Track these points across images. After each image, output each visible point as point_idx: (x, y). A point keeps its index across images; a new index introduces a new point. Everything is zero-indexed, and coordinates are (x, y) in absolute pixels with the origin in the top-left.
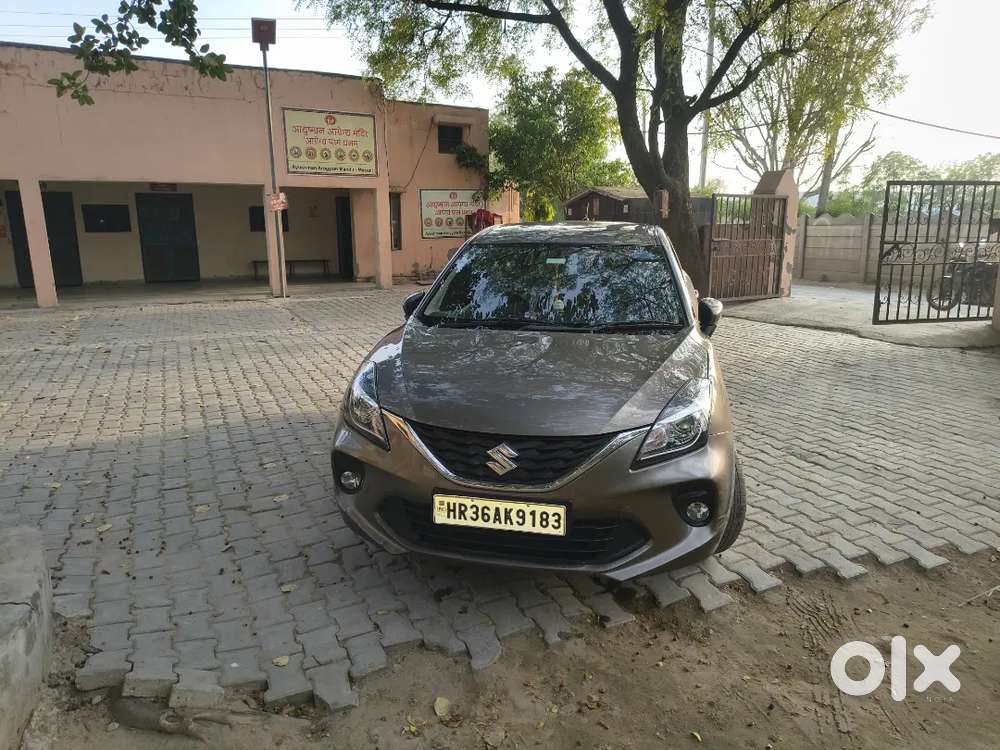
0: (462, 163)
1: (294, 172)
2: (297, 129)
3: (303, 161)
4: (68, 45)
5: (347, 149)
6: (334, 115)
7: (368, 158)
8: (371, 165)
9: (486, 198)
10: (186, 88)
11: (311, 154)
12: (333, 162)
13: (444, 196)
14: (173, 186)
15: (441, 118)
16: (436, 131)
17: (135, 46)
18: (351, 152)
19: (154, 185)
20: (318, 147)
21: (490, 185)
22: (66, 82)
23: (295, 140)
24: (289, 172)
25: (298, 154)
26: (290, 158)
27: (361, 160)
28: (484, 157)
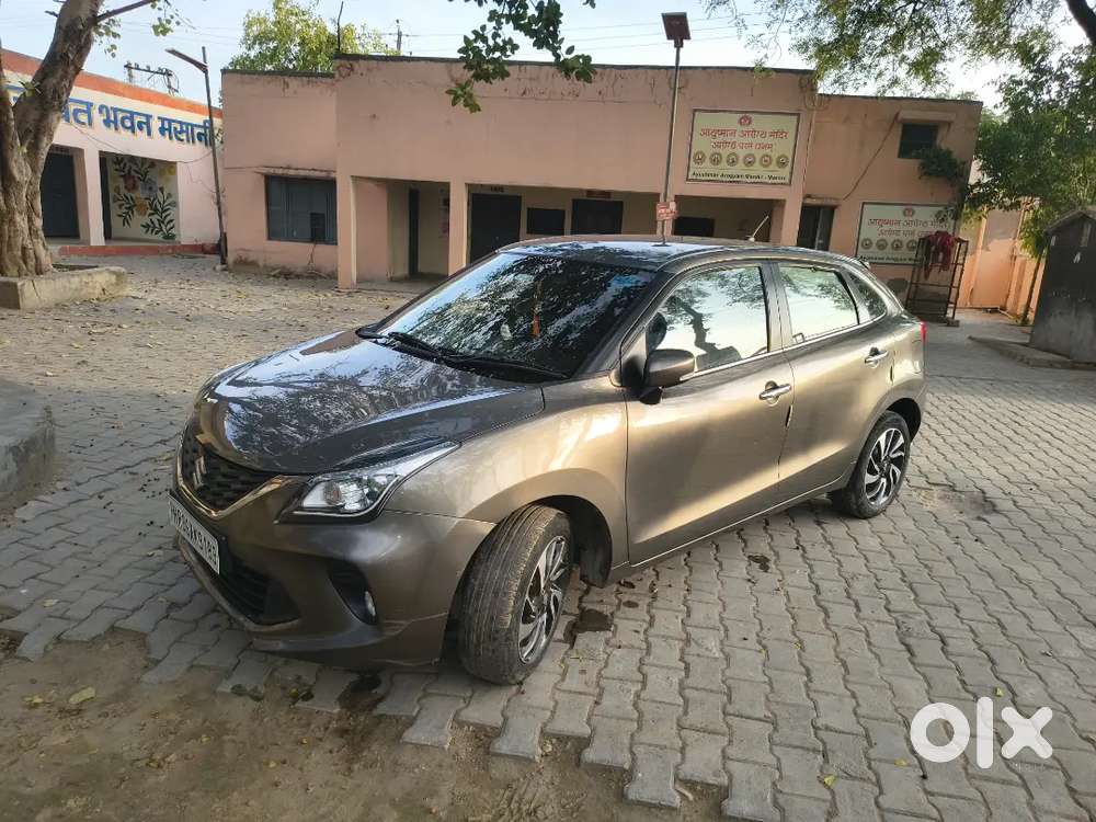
0: (925, 170)
1: (696, 180)
2: (706, 132)
3: (707, 167)
4: (458, 56)
5: (758, 154)
6: (750, 115)
7: (782, 164)
8: (785, 172)
9: (956, 217)
10: (600, 93)
11: (716, 161)
12: (739, 169)
13: (896, 213)
14: (607, 194)
15: (908, 115)
16: (898, 131)
17: (508, 53)
18: (763, 157)
19: (590, 192)
20: (725, 152)
21: (966, 201)
22: (460, 92)
23: (702, 144)
24: (687, 180)
25: (700, 160)
26: (692, 163)
27: (773, 166)
28: (964, 163)
